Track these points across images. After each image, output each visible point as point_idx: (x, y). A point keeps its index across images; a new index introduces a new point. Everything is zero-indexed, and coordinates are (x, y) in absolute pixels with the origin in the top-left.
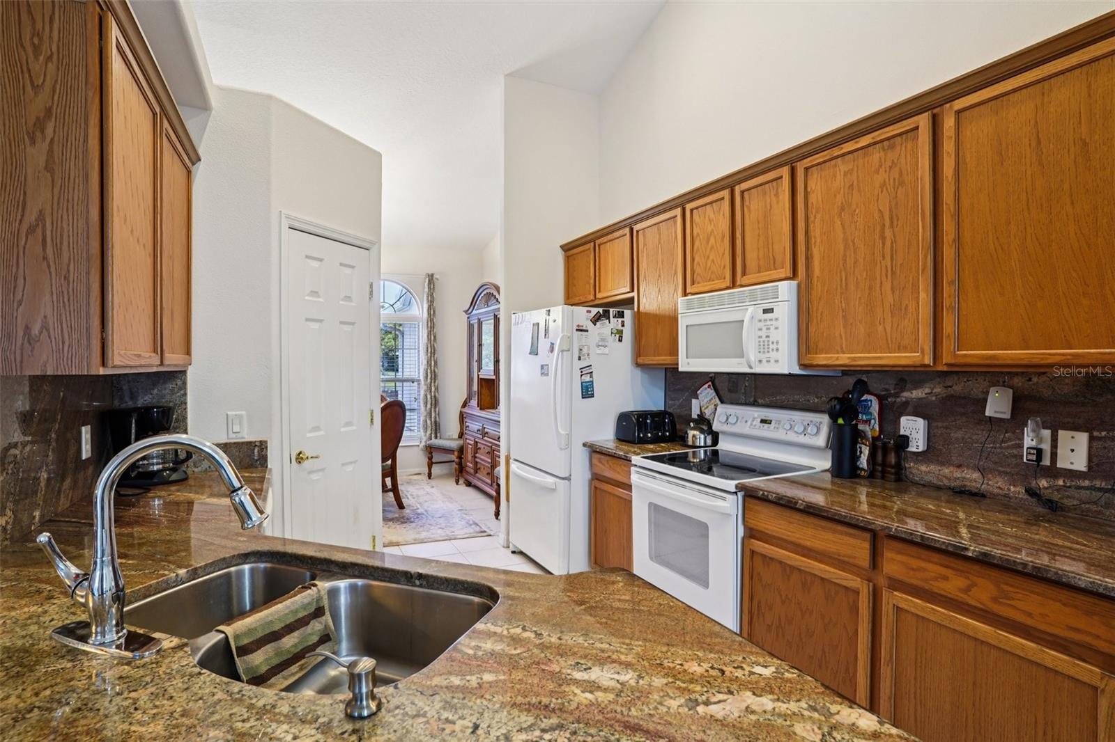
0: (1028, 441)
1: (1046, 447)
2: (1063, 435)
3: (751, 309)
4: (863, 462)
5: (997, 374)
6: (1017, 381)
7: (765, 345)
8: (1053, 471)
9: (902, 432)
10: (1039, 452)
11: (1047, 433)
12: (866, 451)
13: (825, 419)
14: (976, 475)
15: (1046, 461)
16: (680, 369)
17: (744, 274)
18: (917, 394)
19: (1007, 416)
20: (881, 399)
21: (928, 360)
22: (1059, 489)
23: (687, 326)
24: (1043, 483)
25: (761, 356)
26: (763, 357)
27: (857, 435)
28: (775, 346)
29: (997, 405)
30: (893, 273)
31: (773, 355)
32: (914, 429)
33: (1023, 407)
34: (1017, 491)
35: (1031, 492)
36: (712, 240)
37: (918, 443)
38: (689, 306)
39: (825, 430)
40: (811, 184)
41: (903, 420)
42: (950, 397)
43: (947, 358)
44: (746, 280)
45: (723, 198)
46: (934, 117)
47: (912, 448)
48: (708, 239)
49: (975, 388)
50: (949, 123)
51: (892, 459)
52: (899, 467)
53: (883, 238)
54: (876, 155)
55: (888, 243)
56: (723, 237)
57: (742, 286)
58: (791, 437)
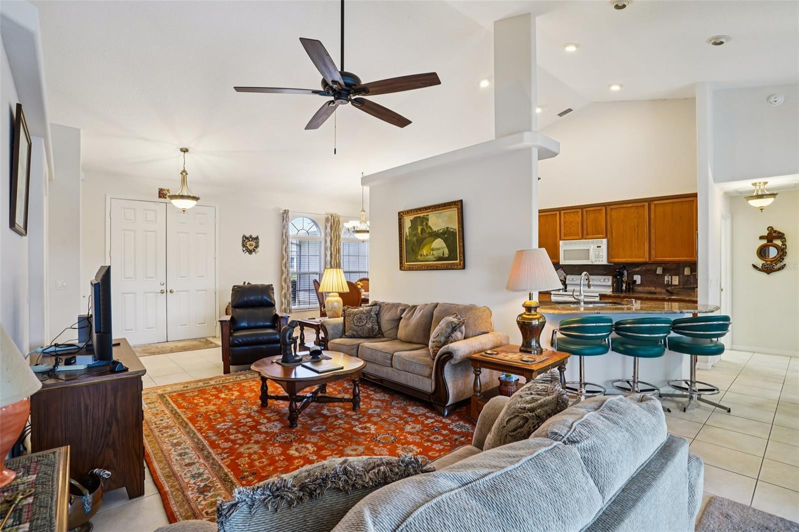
0: (666, 278)
1: (670, 280)
2: (673, 277)
3: (592, 246)
4: (624, 288)
5: (659, 264)
6: (663, 265)
7: (598, 256)
8: (671, 285)
9: (634, 279)
10: (669, 281)
11: (670, 277)
12: (624, 285)
13: (610, 278)
14: (654, 288)
15: (670, 283)
16: (561, 264)
17: (587, 234)
18: (637, 269)
19: (661, 273)
20: (627, 271)
21: (648, 260)
22: (673, 289)
23: (564, 250)
24: (669, 288)
25: (596, 260)
26: (597, 260)
27: (622, 281)
28: (601, 257)
29: (659, 271)
30: (638, 239)
31: (601, 259)
32: (638, 278)
33: (665, 271)
34: (664, 291)
35: (667, 291)
36: (573, 224)
37: (639, 282)
38: (565, 244)
39: (611, 281)
40: (613, 213)
41: (635, 276)
42: (646, 270)
43: (652, 260)
44: (588, 237)
45: (578, 212)
46: (649, 204)
47: (637, 283)
48: (571, 223)
49: (653, 267)
50: (653, 206)
51: (631, 286)
52: (633, 289)
53: (635, 230)
54: (633, 210)
55: (636, 231)
56: (578, 223)
57: (586, 239)
58: (599, 283)
